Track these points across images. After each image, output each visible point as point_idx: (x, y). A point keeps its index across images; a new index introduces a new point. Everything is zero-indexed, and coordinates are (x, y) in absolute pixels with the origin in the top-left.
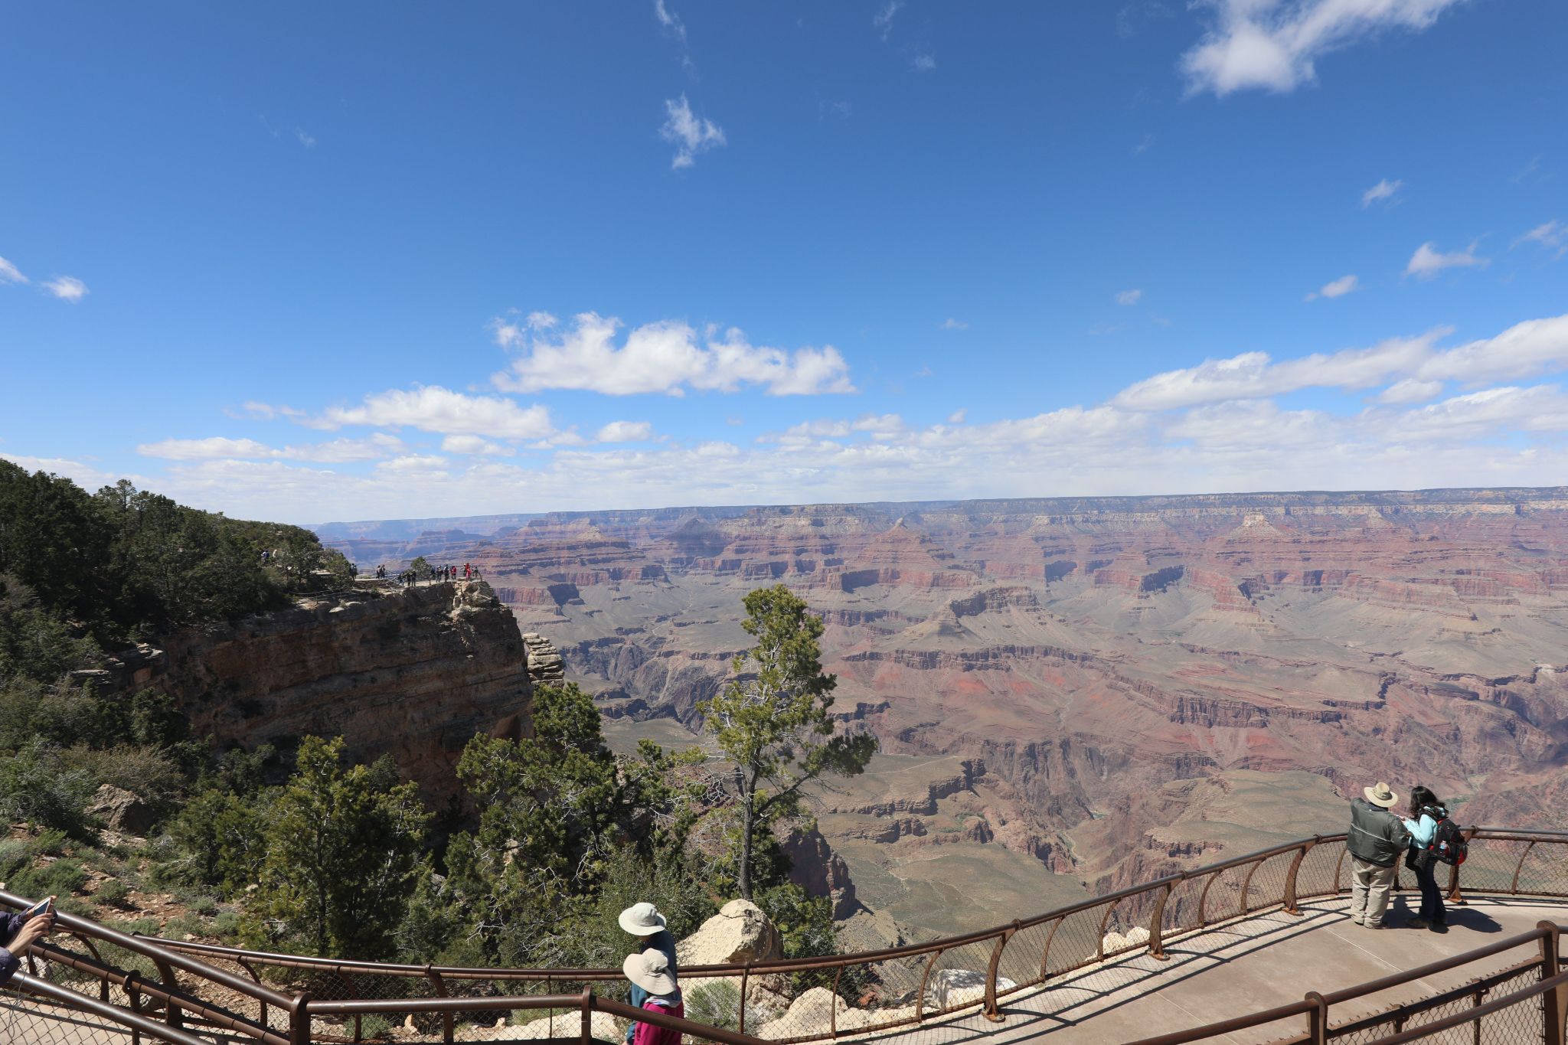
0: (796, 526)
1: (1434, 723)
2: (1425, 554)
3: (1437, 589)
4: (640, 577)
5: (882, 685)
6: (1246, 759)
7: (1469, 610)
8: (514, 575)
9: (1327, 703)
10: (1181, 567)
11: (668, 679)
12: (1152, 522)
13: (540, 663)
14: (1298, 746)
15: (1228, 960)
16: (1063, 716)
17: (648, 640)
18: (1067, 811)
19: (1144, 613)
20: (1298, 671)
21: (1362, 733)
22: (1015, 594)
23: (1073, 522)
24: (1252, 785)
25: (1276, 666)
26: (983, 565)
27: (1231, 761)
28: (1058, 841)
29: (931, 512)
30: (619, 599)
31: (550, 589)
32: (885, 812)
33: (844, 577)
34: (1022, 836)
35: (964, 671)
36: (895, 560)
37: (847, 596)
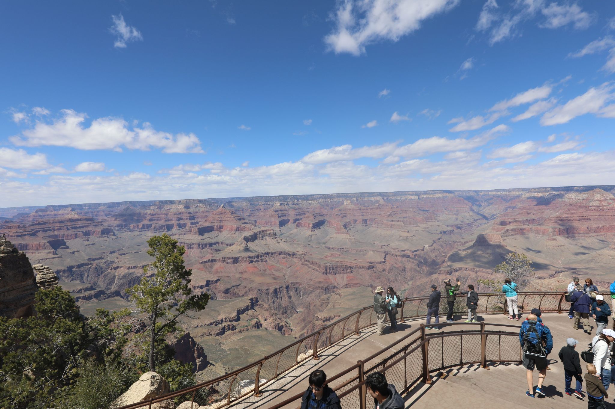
0: (177, 209)
1: (399, 266)
2: (395, 212)
3: (399, 223)
4: (100, 234)
5: (217, 272)
6: (347, 285)
7: (407, 229)
8: (27, 237)
9: (370, 263)
10: (325, 220)
11: (116, 279)
12: (315, 204)
13: (43, 279)
14: (362, 278)
15: (338, 355)
16: (286, 276)
17: (105, 262)
18: (288, 312)
19: (313, 237)
20: (361, 253)
21: (380, 272)
22: (268, 232)
23: (288, 204)
24: (349, 293)
25: (355, 252)
26: (256, 222)
27: (342, 286)
28: (286, 323)
29: (235, 202)
30: (89, 245)
31: (49, 242)
32: (219, 323)
33: (199, 229)
34: (273, 324)
35: (250, 263)
36: (221, 221)
37: (201, 237)
